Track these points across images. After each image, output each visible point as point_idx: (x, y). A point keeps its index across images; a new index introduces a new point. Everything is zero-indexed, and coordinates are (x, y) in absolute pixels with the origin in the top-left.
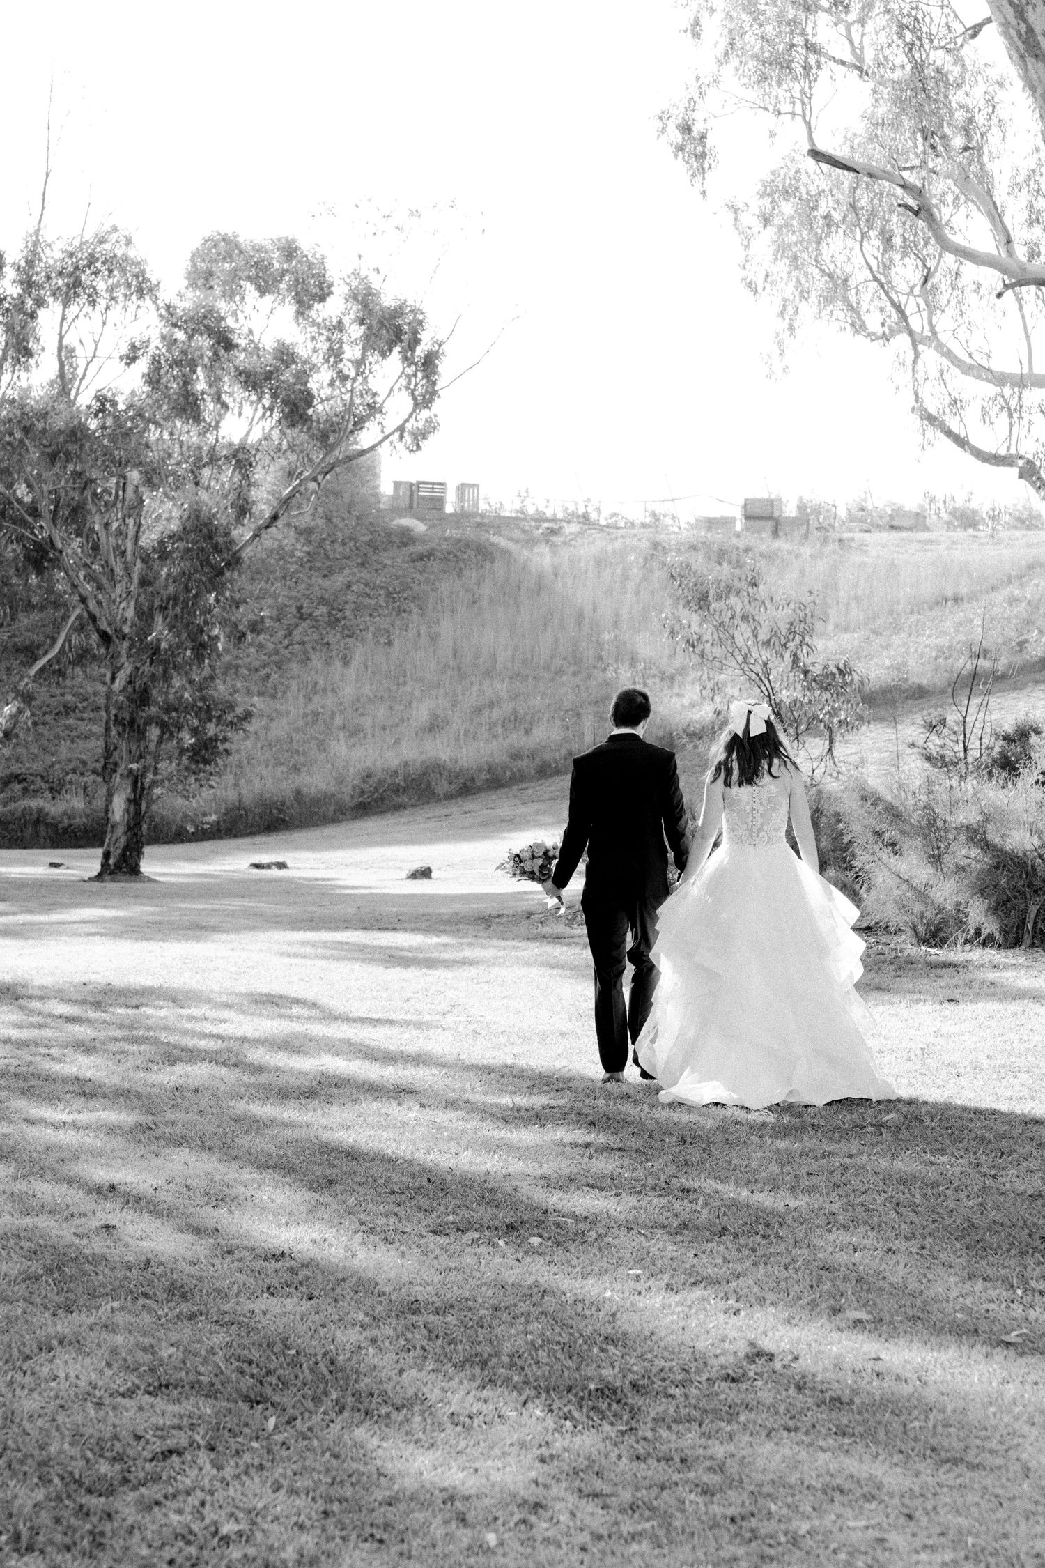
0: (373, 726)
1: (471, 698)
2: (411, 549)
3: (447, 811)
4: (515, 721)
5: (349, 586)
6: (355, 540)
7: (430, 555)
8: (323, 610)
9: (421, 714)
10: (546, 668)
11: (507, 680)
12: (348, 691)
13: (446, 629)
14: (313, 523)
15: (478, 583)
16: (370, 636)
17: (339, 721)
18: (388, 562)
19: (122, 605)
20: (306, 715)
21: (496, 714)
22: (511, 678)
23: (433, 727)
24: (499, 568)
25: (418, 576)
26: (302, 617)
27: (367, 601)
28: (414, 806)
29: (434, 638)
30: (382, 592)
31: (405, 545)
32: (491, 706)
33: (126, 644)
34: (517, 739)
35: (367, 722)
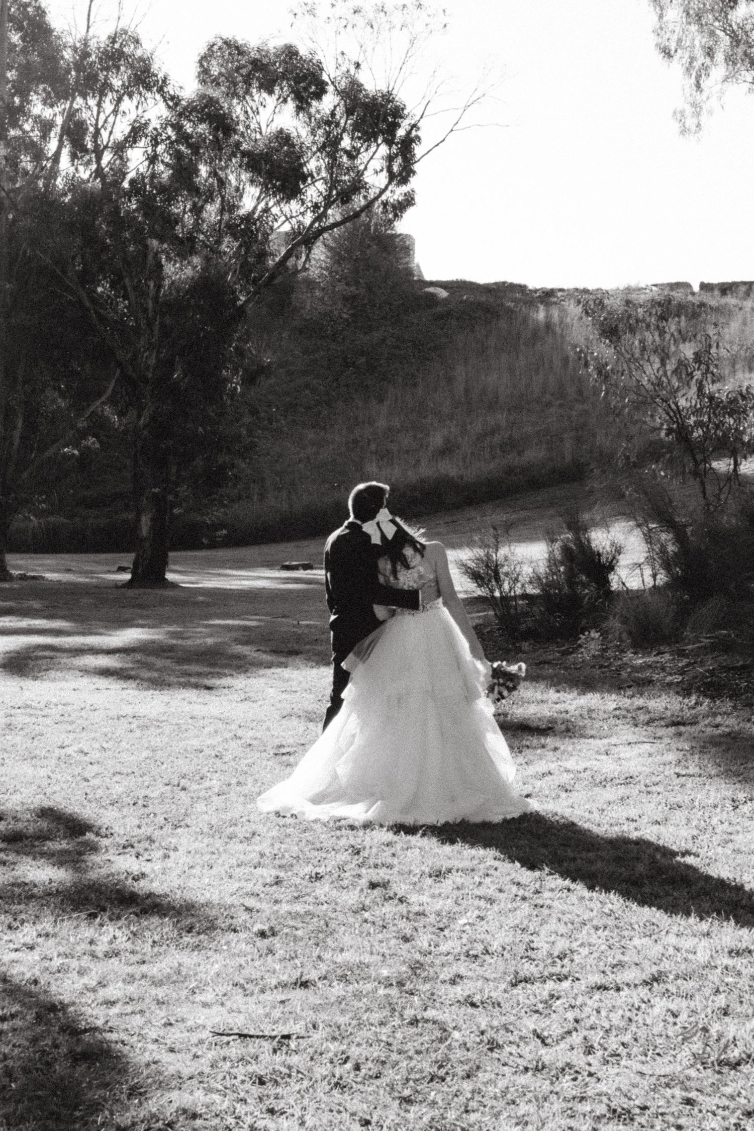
0: (399, 452)
1: (477, 427)
2: (434, 311)
3: (454, 518)
4: (512, 445)
5: (384, 340)
6: (390, 304)
7: (449, 314)
8: (363, 360)
9: (437, 440)
10: (538, 401)
11: (506, 412)
12: (382, 423)
13: (460, 371)
14: (357, 292)
15: (487, 336)
16: (400, 380)
17: (373, 447)
18: (416, 321)
19: (145, 355)
20: (347, 443)
21: (497, 439)
22: (509, 410)
23: (447, 450)
24: (503, 324)
25: (438, 331)
26: (347, 365)
27: (397, 352)
28: (429, 514)
29: (450, 380)
30: (409, 344)
31: (430, 307)
32: (493, 432)
33: (149, 388)
34: (513, 459)
35: (394, 447)
